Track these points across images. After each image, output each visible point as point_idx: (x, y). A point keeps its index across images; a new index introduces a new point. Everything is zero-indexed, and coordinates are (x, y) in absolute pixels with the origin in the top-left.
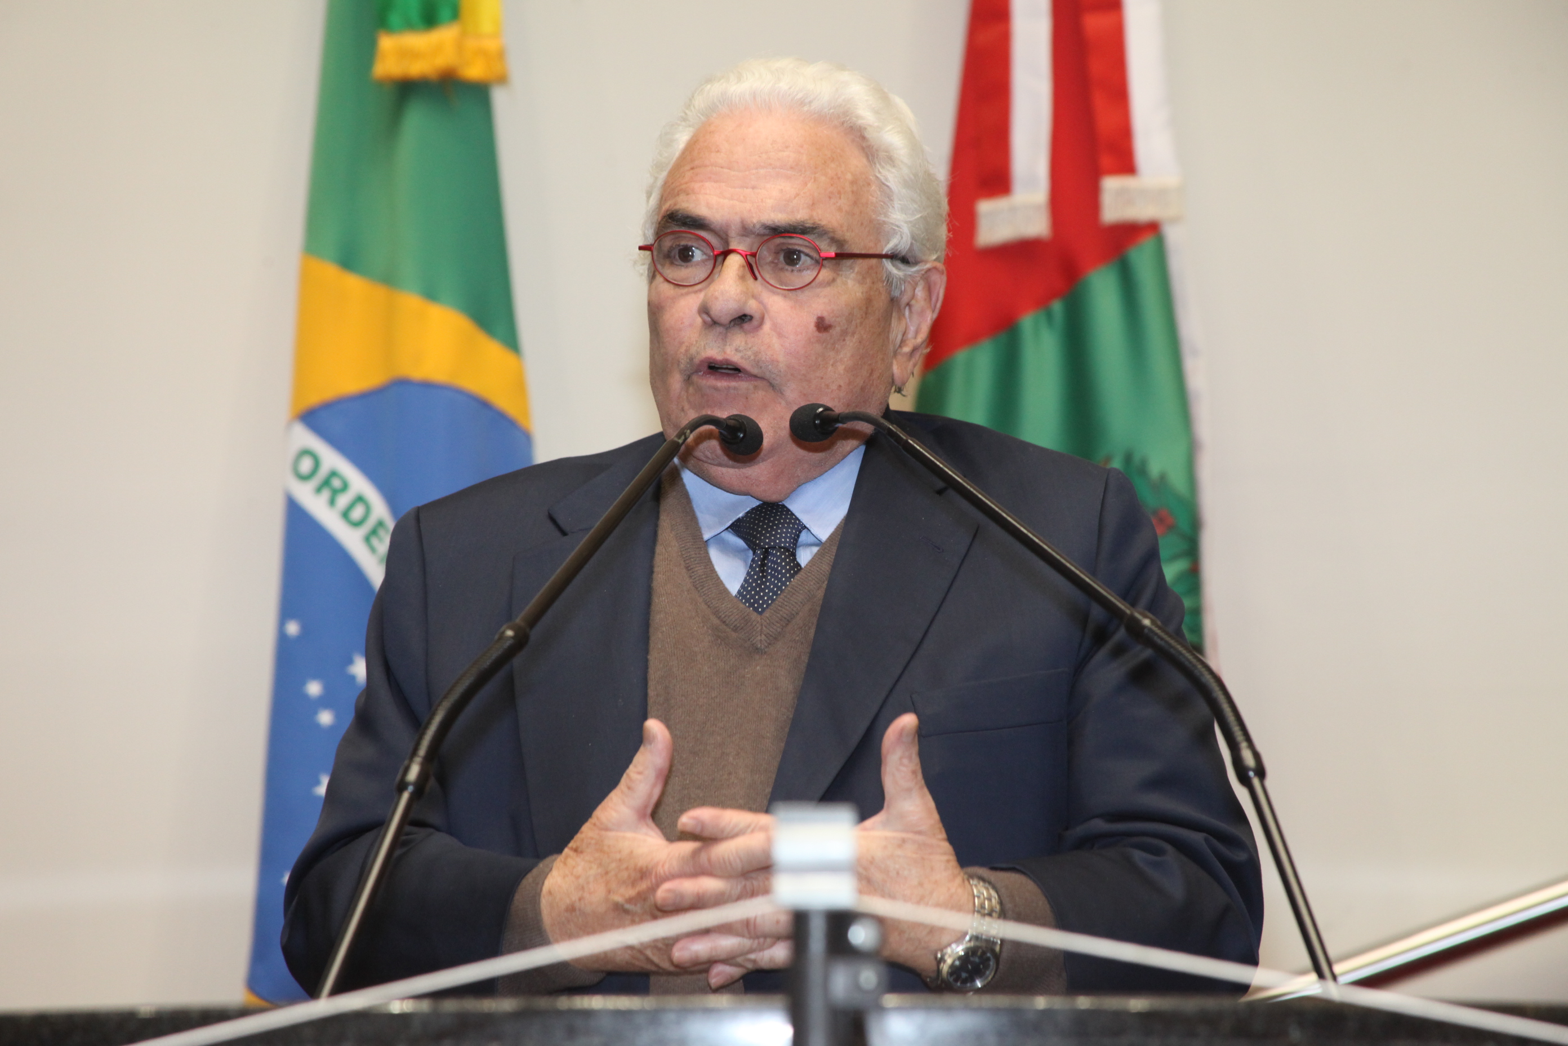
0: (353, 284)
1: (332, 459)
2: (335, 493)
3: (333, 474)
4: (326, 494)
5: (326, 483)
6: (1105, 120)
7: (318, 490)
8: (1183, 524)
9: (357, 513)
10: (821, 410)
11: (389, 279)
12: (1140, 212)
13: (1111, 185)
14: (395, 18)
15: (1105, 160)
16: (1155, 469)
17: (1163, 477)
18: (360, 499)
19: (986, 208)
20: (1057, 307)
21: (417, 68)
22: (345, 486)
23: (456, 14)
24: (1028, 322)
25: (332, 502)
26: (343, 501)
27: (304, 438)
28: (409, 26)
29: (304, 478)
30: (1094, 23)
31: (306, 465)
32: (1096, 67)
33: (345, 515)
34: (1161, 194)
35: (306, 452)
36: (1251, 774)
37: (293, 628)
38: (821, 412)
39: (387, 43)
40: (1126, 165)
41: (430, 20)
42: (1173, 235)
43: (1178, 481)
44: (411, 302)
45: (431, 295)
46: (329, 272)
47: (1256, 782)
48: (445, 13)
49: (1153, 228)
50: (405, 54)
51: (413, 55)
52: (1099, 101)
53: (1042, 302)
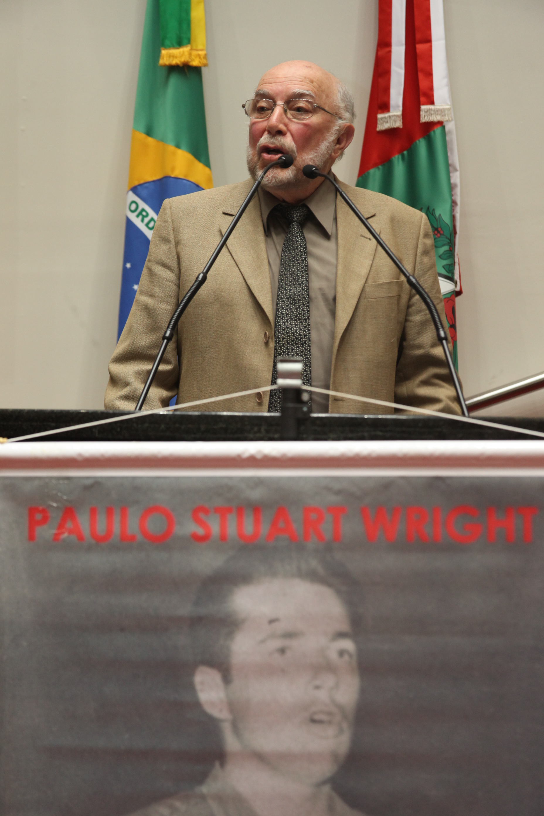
0: (151, 141)
1: (142, 205)
2: (144, 217)
3: (143, 210)
4: (140, 217)
5: (140, 214)
6: (423, 84)
7: (138, 216)
9: (151, 225)
10: (314, 169)
11: (162, 140)
12: (436, 118)
13: (424, 108)
14: (167, 42)
15: (422, 99)
17: (440, 216)
18: (152, 219)
19: (381, 116)
20: (406, 153)
21: (174, 62)
22: (147, 215)
23: (189, 42)
25: (142, 221)
26: (146, 220)
27: (132, 197)
28: (173, 47)
29: (133, 212)
30: (420, 47)
31: (133, 207)
32: (420, 64)
33: (147, 225)
34: (442, 112)
35: (133, 202)
37: (128, 265)
38: (314, 170)
39: (164, 52)
40: (432, 102)
41: (180, 44)
42: (449, 126)
43: (445, 218)
45: (178, 146)
46: (142, 136)
48: (185, 41)
49: (440, 123)
50: (170, 56)
51: (174, 57)
52: (421, 76)
53: (401, 151)
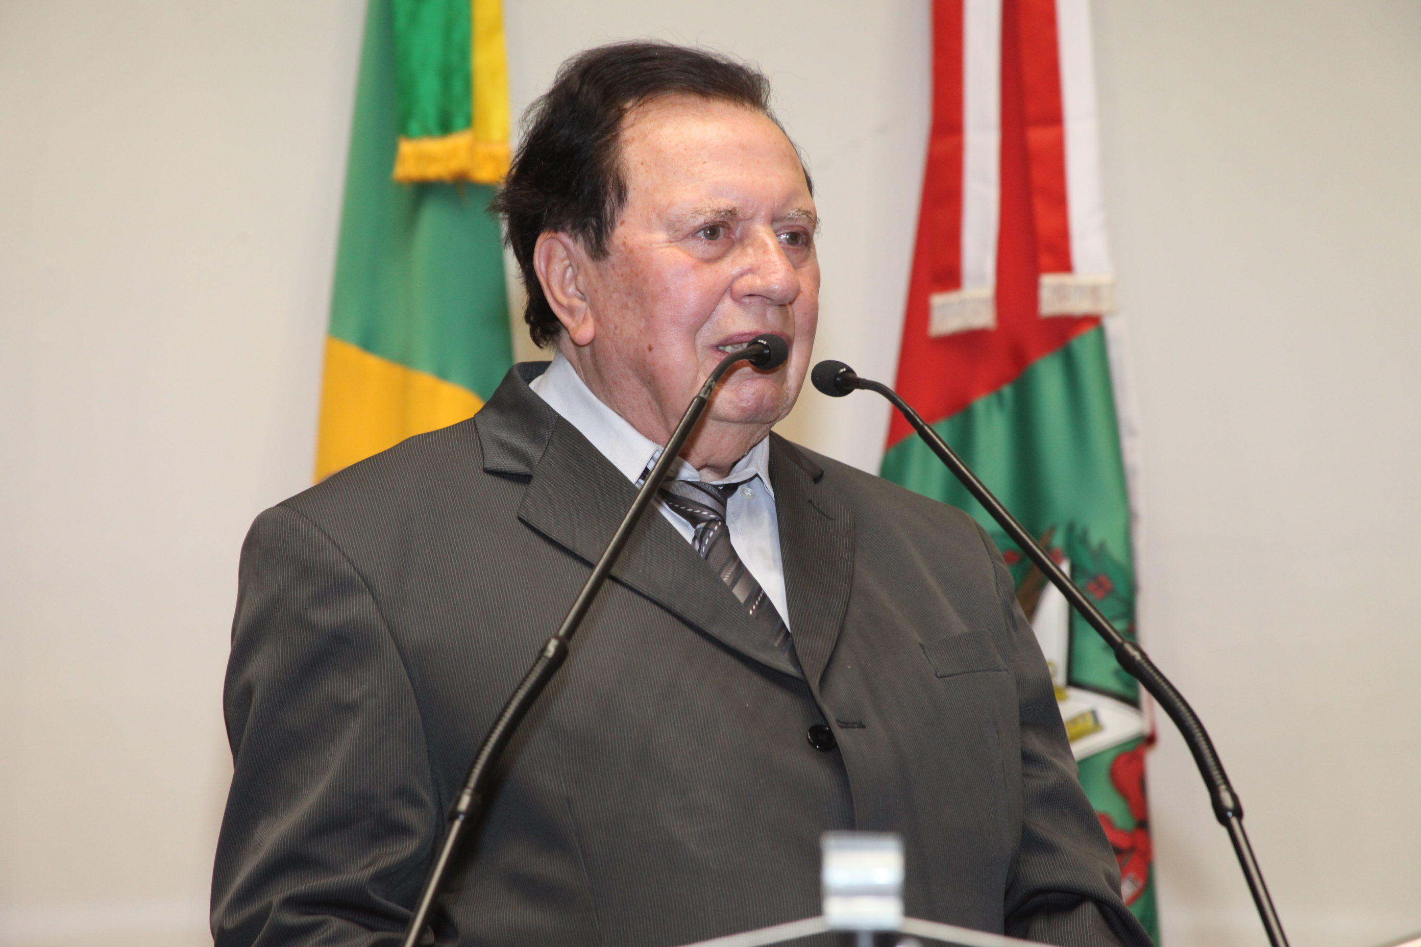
0: (373, 363)
6: (1045, 224)
8: (1121, 588)
11: (405, 360)
12: (1078, 306)
13: (1049, 282)
14: (414, 126)
15: (1044, 259)
16: (1095, 538)
17: (1102, 546)
19: (938, 301)
20: (1007, 390)
21: (433, 171)
23: (469, 122)
24: (982, 405)
28: (427, 133)
30: (1037, 136)
32: (1037, 175)
34: (1094, 291)
36: (1230, 814)
39: (407, 148)
40: (1064, 264)
41: (445, 127)
42: (1113, 327)
43: (1116, 550)
44: (424, 380)
45: (442, 374)
46: (351, 353)
47: (1234, 821)
48: (459, 121)
49: (1093, 321)
50: (423, 158)
51: (431, 159)
52: (1040, 206)
53: (994, 387)
